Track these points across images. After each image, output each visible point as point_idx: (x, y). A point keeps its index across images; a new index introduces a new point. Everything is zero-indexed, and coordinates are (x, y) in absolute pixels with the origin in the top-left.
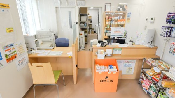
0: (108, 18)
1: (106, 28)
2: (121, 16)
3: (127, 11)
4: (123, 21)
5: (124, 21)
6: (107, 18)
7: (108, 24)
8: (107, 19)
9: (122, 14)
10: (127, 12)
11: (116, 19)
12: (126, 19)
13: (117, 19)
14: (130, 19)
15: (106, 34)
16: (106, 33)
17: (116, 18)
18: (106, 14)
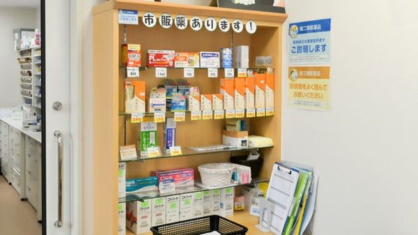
0: (146, 66)
1: (130, 153)
2: (245, 51)
3: (282, 10)
4: (259, 92)
5: (269, 90)
6: (137, 57)
7: (148, 116)
8: (133, 71)
9: (252, 29)
10: (282, 20)
11: (213, 73)
12: (284, 72)
13: (221, 70)
14: (324, 72)
15: (131, 219)
16: (131, 201)
17: (211, 64)
18: (123, 27)
